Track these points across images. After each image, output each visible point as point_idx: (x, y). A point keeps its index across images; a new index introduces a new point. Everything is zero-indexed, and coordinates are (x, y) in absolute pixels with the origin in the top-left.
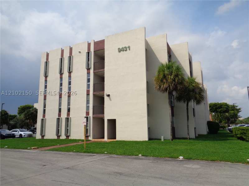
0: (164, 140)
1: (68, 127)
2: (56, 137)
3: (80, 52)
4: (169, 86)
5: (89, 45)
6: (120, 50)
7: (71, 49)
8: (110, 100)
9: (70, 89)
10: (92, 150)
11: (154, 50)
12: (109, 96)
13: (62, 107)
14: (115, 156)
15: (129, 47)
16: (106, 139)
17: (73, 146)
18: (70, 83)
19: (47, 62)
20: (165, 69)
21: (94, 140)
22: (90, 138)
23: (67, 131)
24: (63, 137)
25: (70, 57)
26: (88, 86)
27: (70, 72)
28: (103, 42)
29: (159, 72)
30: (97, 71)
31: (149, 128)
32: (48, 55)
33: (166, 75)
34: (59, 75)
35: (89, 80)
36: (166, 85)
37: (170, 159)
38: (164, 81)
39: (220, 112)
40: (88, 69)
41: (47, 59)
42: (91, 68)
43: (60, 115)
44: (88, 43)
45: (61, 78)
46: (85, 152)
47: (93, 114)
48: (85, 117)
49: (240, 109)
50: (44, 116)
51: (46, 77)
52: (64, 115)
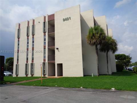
0: (94, 76)
1: (32, 69)
2: (25, 76)
3: (39, 22)
4: (97, 41)
5: (45, 17)
6: (64, 20)
7: (34, 21)
8: (59, 51)
9: (33, 45)
10: (46, 84)
11: (85, 20)
12: (57, 49)
13: (29, 57)
14: (63, 88)
15: (70, 18)
16: (56, 76)
17: (34, 81)
18: (33, 42)
19: (19, 29)
20: (94, 30)
21: (49, 77)
22: (47, 76)
23: (32, 72)
24: (30, 75)
25: (33, 25)
26: (45, 43)
27: (33, 35)
28: (53, 15)
29: (90, 32)
30: (50, 34)
31: (84, 69)
32: (19, 25)
33: (94, 34)
34: (27, 37)
35: (45, 40)
36: (94, 41)
37: (105, 90)
38: (93, 38)
39: (121, 60)
40: (45, 33)
41: (19, 27)
42: (46, 32)
43: (27, 62)
44: (44, 17)
45: (28, 39)
46: (41, 86)
47: (48, 61)
48: (43, 63)
49: (131, 58)
50: (18, 63)
51: (19, 38)
52: (30, 62)
